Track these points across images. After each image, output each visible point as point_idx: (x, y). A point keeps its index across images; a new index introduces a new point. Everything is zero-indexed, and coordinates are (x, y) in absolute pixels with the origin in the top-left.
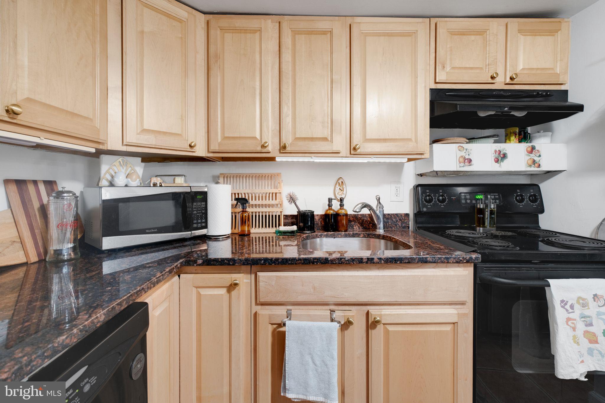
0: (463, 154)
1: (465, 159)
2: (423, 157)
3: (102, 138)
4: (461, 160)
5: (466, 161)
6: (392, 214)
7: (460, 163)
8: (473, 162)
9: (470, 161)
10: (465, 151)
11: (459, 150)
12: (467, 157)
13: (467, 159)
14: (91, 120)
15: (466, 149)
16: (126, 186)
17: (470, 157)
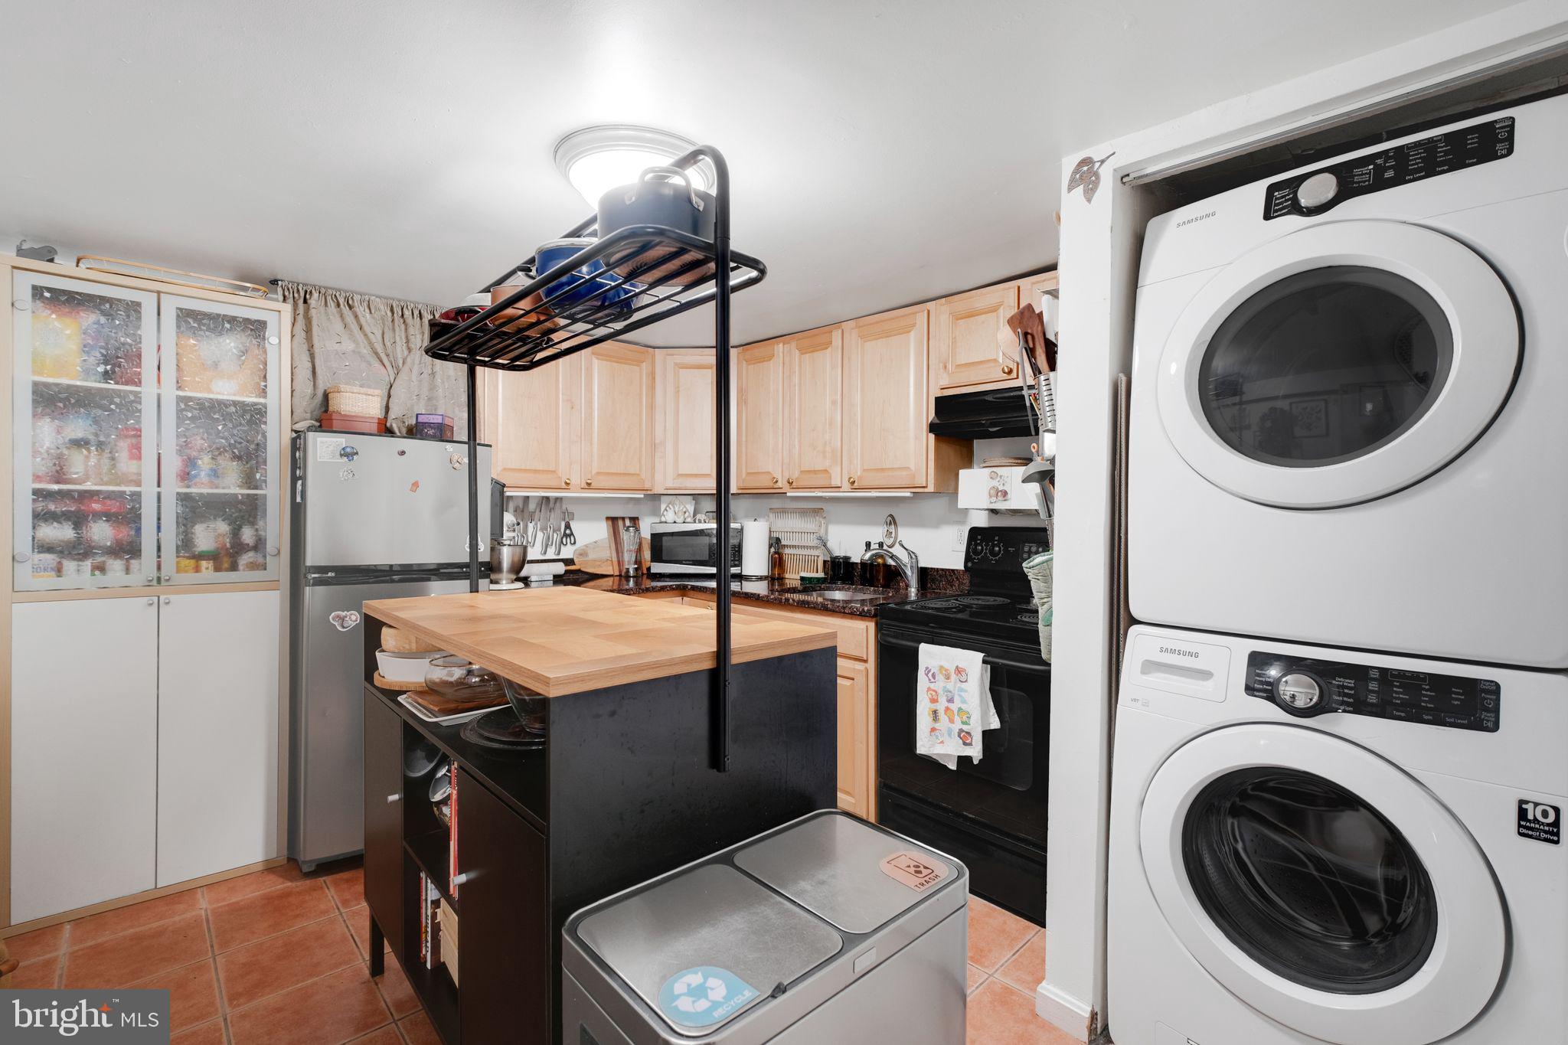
0: (995, 483)
1: (998, 491)
2: (926, 490)
3: (647, 486)
4: (993, 492)
5: (999, 494)
6: (947, 570)
7: (991, 496)
8: (1009, 496)
9: (1005, 493)
10: (999, 478)
11: (991, 478)
12: (1001, 488)
13: (1001, 491)
14: (638, 475)
15: (1001, 476)
16: (675, 522)
17: (1005, 488)
